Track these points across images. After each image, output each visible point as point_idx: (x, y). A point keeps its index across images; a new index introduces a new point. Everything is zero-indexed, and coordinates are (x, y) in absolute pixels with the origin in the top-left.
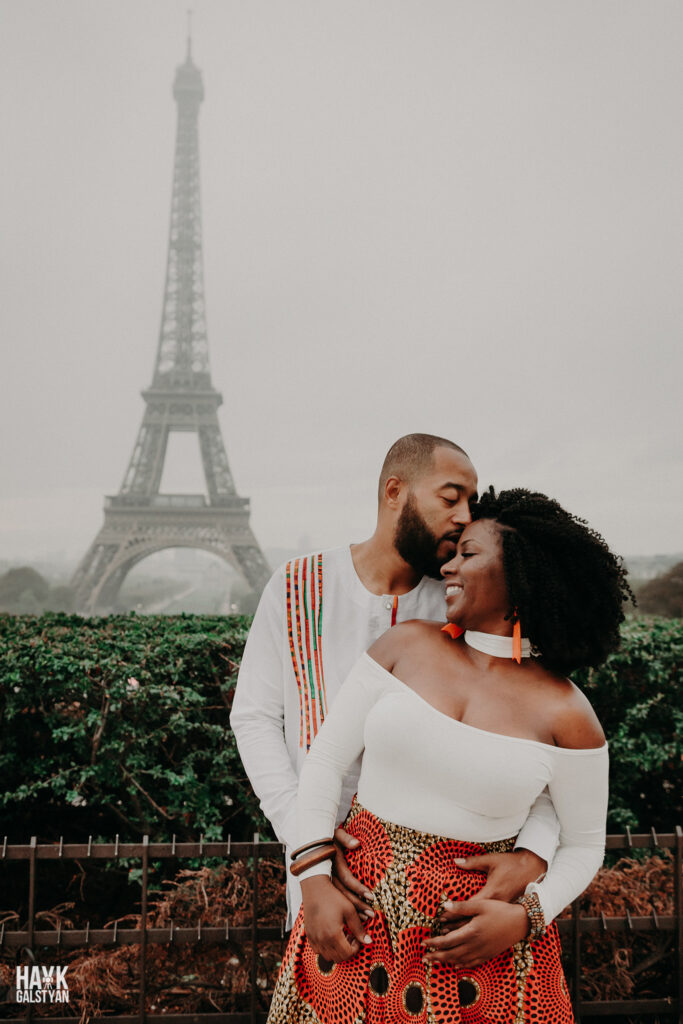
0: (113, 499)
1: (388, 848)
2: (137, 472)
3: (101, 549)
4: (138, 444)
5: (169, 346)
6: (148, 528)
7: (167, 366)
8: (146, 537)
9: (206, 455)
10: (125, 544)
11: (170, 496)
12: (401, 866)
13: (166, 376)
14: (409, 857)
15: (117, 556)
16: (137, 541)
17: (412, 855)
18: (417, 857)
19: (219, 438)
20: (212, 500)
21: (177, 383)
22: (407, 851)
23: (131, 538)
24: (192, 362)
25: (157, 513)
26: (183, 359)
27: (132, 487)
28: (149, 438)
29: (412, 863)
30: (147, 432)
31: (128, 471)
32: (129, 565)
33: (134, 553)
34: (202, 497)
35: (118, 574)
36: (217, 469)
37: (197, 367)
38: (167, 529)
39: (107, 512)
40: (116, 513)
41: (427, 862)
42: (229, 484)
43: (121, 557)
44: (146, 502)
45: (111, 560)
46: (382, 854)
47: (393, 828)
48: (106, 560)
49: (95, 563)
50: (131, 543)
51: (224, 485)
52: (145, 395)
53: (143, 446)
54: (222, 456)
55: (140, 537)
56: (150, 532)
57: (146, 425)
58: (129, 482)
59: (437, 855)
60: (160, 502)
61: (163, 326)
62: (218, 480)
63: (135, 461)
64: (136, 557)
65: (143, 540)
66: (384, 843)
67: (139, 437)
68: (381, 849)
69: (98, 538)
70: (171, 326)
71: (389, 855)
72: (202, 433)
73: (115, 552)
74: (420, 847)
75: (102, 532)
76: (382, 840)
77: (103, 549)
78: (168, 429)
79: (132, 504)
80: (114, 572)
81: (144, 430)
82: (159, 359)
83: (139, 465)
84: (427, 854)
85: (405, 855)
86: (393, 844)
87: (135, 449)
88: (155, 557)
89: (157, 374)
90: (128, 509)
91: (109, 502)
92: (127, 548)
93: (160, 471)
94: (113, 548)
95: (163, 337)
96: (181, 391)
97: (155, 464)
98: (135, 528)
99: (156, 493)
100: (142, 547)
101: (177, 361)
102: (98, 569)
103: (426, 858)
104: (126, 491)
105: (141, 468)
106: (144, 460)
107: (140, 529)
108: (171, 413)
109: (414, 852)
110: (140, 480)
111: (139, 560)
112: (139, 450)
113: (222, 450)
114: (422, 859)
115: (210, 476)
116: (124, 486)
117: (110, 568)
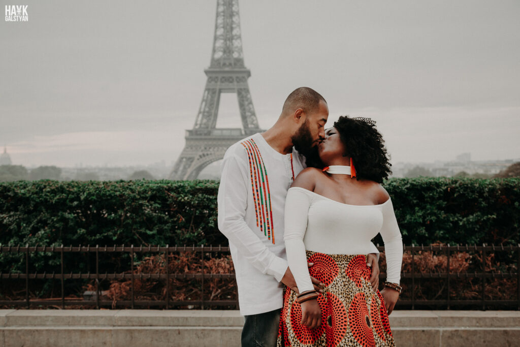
0: (190, 132)
1: (335, 265)
2: (203, 116)
3: (184, 160)
4: (203, 100)
5: (220, 43)
6: (210, 148)
7: (219, 55)
8: (209, 153)
9: (241, 105)
10: (198, 157)
11: (222, 130)
12: (343, 271)
13: (218, 60)
14: (345, 266)
15: (194, 163)
16: (204, 155)
17: (345, 265)
18: (347, 265)
19: (249, 96)
20: (245, 132)
21: (224, 64)
22: (343, 264)
23: (201, 153)
24: (233, 52)
25: (214, 139)
26: (228, 50)
27: (201, 125)
28: (210, 97)
29: (346, 268)
30: (208, 93)
31: (198, 116)
32: (200, 168)
33: (202, 163)
34: (240, 130)
35: (194, 174)
36: (248, 114)
37: (235, 55)
38: (221, 148)
39: (187, 139)
40: (192, 139)
41: (351, 266)
42: (255, 122)
43: (195, 164)
44: (209, 133)
45: (190, 166)
46: (333, 268)
47: (336, 256)
48: (187, 167)
49: (181, 168)
50: (201, 156)
51: (252, 123)
52: (206, 72)
53: (206, 101)
54: (251, 106)
55: (205, 153)
56: (211, 150)
57: (207, 89)
58: (199, 122)
59: (354, 263)
60: (216, 133)
61: (216, 32)
62: (249, 120)
63: (202, 110)
64: (203, 164)
65: (207, 155)
66: (333, 263)
67: (204, 97)
68: (332, 266)
69: (182, 154)
70: (220, 32)
71: (336, 267)
72: (239, 93)
73: (192, 162)
74: (348, 261)
75: (184, 150)
76: (332, 263)
77: (185, 160)
78: (220, 91)
79: (201, 134)
80: (192, 173)
81: (207, 92)
82: (214, 51)
83: (204, 112)
84: (351, 263)
85: (343, 266)
86: (337, 263)
87: (202, 104)
88: (215, 164)
89: (213, 60)
90: (199, 137)
91: (188, 134)
92: (198, 159)
93: (216, 115)
94: (191, 160)
95: (216, 38)
96: (227, 69)
97: (213, 111)
98: (203, 148)
99: (214, 128)
100: (207, 159)
101: (224, 52)
102: (183, 171)
103: (351, 265)
104: (197, 127)
105: (206, 114)
106: (207, 109)
107: (205, 148)
108: (222, 82)
109: (346, 264)
110: (205, 121)
111: (206, 166)
112: (204, 103)
113: (251, 103)
114: (349, 265)
115: (244, 118)
116: (196, 124)
117: (189, 171)
